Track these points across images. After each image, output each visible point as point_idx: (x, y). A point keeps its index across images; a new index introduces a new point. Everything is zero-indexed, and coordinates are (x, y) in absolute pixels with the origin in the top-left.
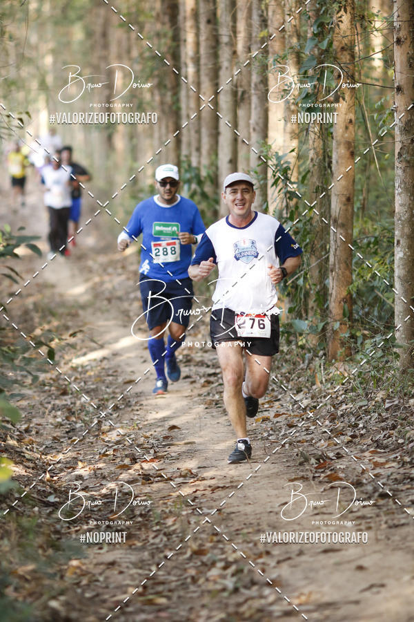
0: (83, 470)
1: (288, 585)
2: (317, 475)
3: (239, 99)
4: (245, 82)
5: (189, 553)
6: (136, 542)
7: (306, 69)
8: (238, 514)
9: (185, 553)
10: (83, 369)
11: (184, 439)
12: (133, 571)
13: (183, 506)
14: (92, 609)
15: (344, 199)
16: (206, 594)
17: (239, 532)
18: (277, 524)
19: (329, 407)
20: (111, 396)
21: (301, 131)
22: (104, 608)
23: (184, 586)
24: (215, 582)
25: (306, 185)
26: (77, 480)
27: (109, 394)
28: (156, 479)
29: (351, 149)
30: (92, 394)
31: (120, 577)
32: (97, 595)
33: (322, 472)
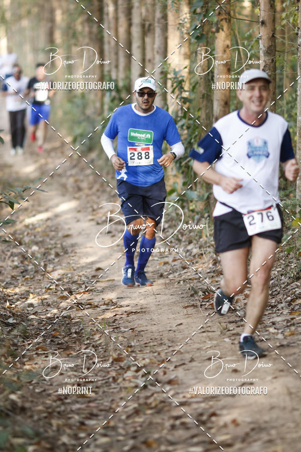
0: (32, 300)
1: (183, 383)
2: (203, 303)
3: (146, 30)
4: (150, 18)
5: (111, 360)
6: (72, 352)
7: (195, 8)
8: (146, 332)
9: (108, 360)
10: (33, 227)
11: (107, 277)
12: (71, 373)
13: (106, 326)
14: (41, 401)
15: (223, 103)
16: (123, 390)
17: (146, 345)
18: (174, 339)
19: (212, 254)
20: (54, 246)
21: (192, 53)
22: (49, 400)
23: (107, 384)
24: (130, 381)
25: (195, 93)
26: (29, 307)
27: (52, 245)
28: (87, 306)
29: (228, 67)
30: (40, 244)
31: (61, 377)
32: (44, 391)
33: (207, 301)
